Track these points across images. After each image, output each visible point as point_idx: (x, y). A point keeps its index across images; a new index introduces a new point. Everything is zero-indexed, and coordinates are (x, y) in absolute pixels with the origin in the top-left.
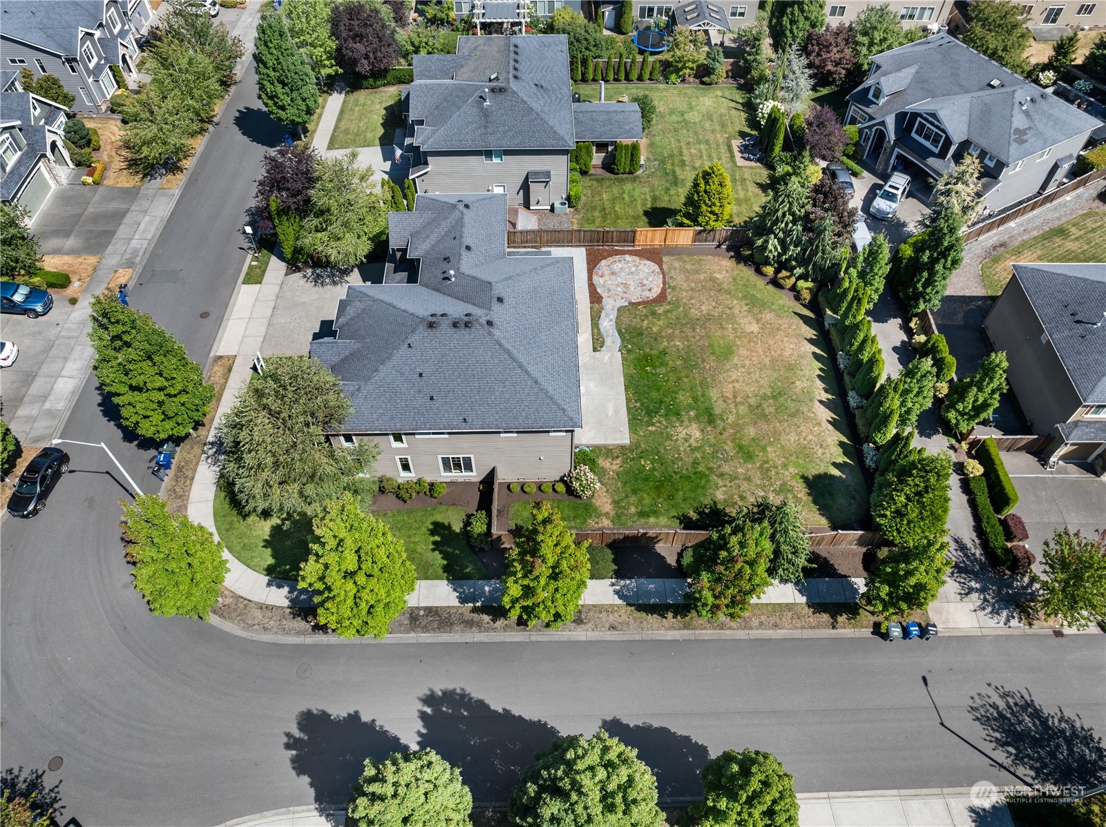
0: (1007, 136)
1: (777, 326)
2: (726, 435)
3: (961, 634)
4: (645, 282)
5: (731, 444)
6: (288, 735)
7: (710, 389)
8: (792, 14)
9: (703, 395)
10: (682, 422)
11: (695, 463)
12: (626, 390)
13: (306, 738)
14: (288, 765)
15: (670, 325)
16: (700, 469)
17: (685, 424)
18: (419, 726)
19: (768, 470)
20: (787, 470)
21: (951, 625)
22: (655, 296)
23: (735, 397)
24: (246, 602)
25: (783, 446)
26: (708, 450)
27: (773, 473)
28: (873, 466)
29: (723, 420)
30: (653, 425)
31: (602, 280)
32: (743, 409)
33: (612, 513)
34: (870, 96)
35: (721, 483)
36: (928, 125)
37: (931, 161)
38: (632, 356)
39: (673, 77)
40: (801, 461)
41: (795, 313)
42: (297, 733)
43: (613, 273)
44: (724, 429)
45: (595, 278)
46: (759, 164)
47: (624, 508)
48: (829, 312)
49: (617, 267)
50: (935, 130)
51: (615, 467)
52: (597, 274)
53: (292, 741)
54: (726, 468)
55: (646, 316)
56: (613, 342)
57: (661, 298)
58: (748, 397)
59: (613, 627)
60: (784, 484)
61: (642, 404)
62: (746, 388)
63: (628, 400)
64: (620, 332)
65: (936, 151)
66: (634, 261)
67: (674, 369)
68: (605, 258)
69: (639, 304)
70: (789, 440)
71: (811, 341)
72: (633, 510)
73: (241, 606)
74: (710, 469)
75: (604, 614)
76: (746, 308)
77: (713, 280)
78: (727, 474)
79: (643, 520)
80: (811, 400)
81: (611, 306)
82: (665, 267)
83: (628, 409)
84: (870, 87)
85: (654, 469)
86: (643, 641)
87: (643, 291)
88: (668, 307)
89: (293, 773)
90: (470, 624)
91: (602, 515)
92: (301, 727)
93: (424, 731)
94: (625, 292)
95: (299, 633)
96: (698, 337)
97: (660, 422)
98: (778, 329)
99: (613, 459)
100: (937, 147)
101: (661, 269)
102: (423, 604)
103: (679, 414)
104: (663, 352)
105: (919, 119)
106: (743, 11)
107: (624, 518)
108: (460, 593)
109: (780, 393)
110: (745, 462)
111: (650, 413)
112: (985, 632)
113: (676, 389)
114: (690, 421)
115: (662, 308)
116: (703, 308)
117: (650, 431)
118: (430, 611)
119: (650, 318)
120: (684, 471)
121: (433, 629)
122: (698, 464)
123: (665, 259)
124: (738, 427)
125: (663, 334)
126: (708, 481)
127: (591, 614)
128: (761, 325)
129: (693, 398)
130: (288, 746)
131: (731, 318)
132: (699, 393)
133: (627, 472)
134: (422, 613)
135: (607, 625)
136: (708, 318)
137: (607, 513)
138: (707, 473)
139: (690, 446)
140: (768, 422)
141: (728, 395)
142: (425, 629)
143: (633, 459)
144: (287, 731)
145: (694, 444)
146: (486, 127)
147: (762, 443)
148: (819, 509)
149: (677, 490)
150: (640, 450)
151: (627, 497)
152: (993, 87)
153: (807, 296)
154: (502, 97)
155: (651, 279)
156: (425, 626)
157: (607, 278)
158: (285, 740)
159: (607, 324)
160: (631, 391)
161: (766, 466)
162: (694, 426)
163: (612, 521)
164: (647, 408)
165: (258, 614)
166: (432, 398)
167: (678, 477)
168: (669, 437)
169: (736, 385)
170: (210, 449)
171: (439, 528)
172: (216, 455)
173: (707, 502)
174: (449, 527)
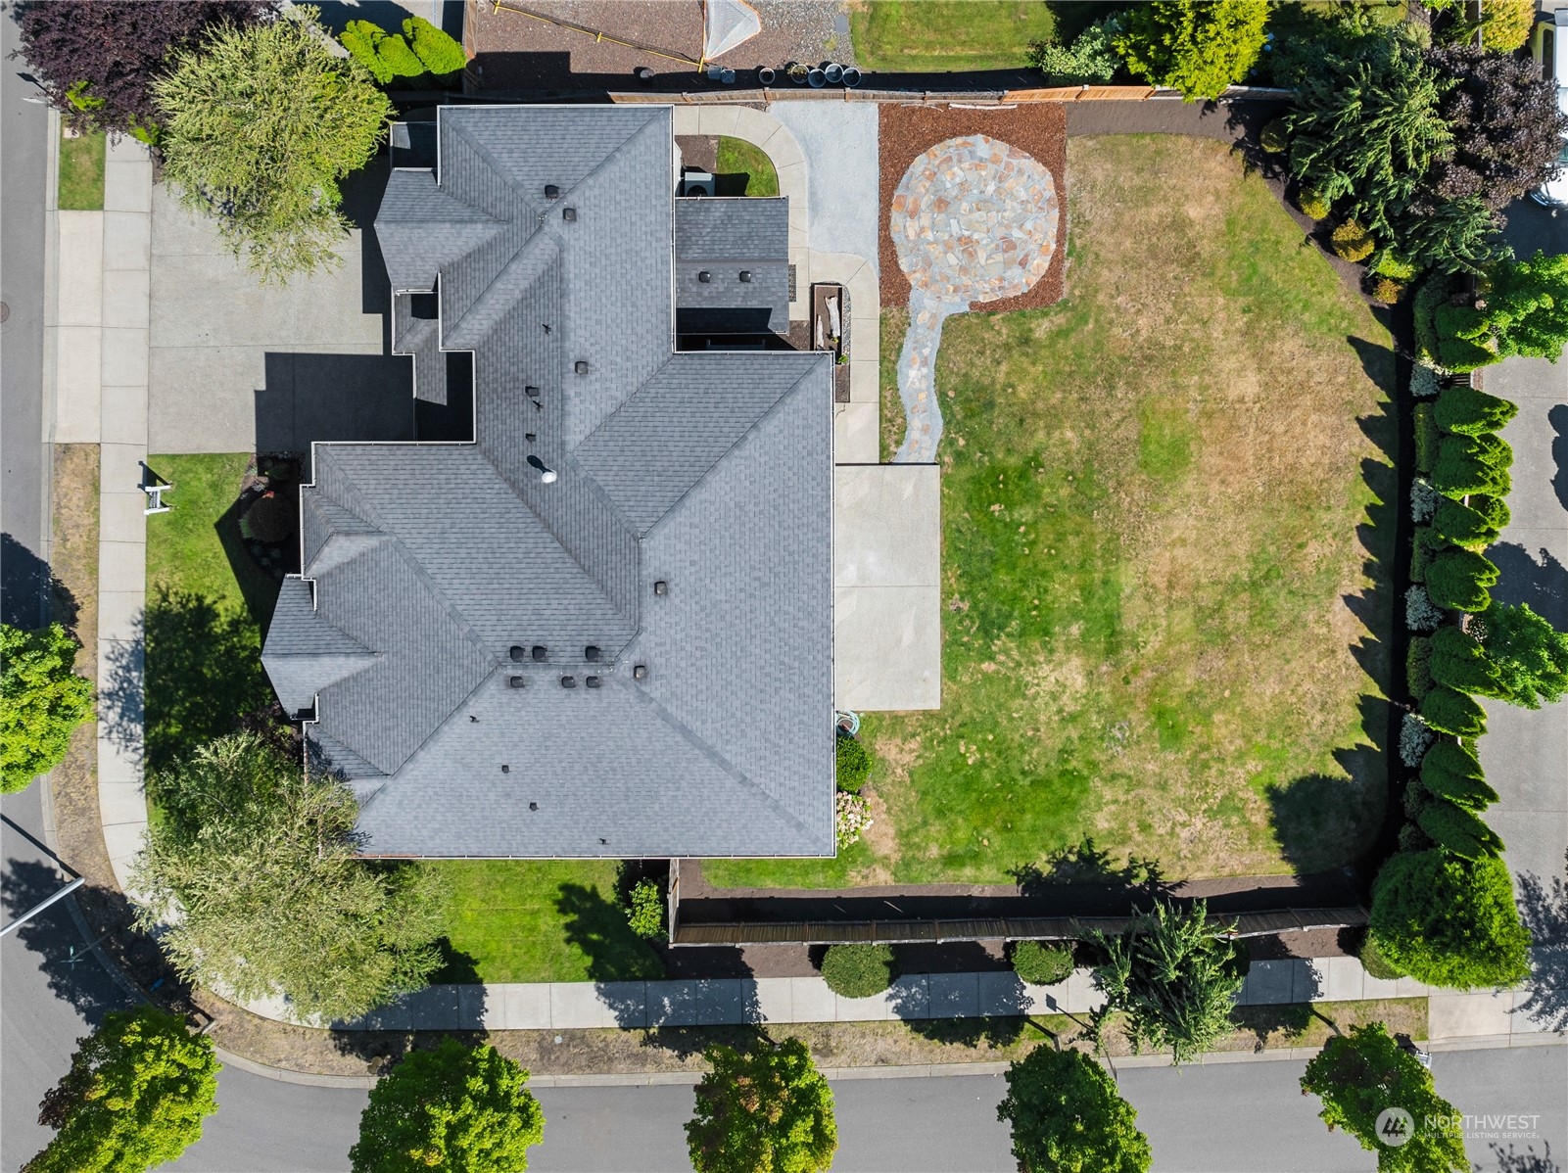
1: (1301, 376)
2: (1137, 683)
3: (1473, 1046)
4: (1016, 234)
5: (1142, 707)
7: (1122, 565)
9: (1105, 582)
10: (1052, 651)
11: (1065, 753)
12: (944, 570)
15: (1060, 379)
16: (1073, 764)
17: (1056, 657)
19: (1206, 765)
20: (1243, 765)
21: (1461, 1032)
22: (1033, 282)
23: (1171, 586)
24: (256, 1021)
25: (1246, 711)
26: (1096, 722)
27: (1213, 772)
28: (1411, 762)
29: (1136, 647)
30: (991, 658)
31: (912, 229)
32: (1183, 620)
33: (895, 857)
35: (1108, 795)
38: (965, 472)
40: (1275, 744)
41: (1351, 339)
43: (941, 204)
44: (1135, 671)
45: (895, 222)
47: (918, 847)
48: (1427, 360)
49: (953, 177)
51: (907, 758)
52: (901, 205)
54: (1125, 763)
55: (1008, 347)
56: (925, 430)
57: (1045, 294)
58: (1198, 586)
59: (882, 1061)
60: (1230, 796)
61: (974, 607)
62: (1199, 563)
63: (947, 594)
64: (942, 397)
66: (995, 160)
67: (1053, 513)
68: (925, 146)
69: (994, 307)
70: (1260, 695)
71: (1368, 426)
72: (934, 851)
73: (250, 1027)
74: (1093, 765)
75: (870, 1039)
76: (1241, 322)
77: (1179, 226)
78: (1122, 776)
79: (950, 873)
80: (1331, 592)
81: (930, 309)
82: (1069, 178)
83: (945, 618)
85: (982, 764)
86: (932, 1078)
87: (1007, 265)
88: (1060, 320)
90: (640, 1060)
91: (875, 861)
94: (964, 270)
96: (1116, 416)
97: (1006, 652)
98: (1303, 387)
99: (904, 740)
101: (1059, 188)
102: (558, 1025)
103: (1046, 632)
104: (1034, 462)
107: (915, 867)
108: (621, 1011)
109: (1266, 577)
110: (1164, 748)
111: (989, 627)
112: (1516, 1042)
113: (1049, 566)
114: (1068, 649)
115: (1045, 324)
116: (1142, 322)
117: (985, 675)
118: (573, 1036)
119: (1015, 353)
120: (1041, 770)
121: (580, 1068)
122: (1071, 753)
123: (1072, 148)
124: (1165, 667)
125: (1040, 405)
126: (1084, 791)
127: (847, 1038)
128: (1264, 377)
129: (1082, 589)
131: (1203, 351)
132: (1097, 576)
133: (932, 770)
134: (558, 1040)
135: (873, 1058)
136: (1152, 356)
137: (886, 857)
138: (1085, 772)
139: (1060, 711)
140: (1228, 652)
141: (1156, 579)
142: (567, 1068)
143: (944, 740)
145: (1071, 708)
147: (1205, 704)
148: (1283, 850)
149: (1023, 811)
150: (959, 719)
151: (925, 823)
153: (1388, 296)
155: (1029, 226)
156: (566, 1064)
157: (925, 221)
159: (917, 378)
160: (954, 571)
161: (1204, 756)
162: (1076, 661)
163: (894, 874)
164: (983, 615)
165: (282, 1043)
166: (533, 806)
167: (1027, 781)
168: (1020, 690)
169: (1179, 552)
170: (109, 708)
171: (574, 898)
172: (125, 723)
173: (1075, 839)
174: (594, 894)
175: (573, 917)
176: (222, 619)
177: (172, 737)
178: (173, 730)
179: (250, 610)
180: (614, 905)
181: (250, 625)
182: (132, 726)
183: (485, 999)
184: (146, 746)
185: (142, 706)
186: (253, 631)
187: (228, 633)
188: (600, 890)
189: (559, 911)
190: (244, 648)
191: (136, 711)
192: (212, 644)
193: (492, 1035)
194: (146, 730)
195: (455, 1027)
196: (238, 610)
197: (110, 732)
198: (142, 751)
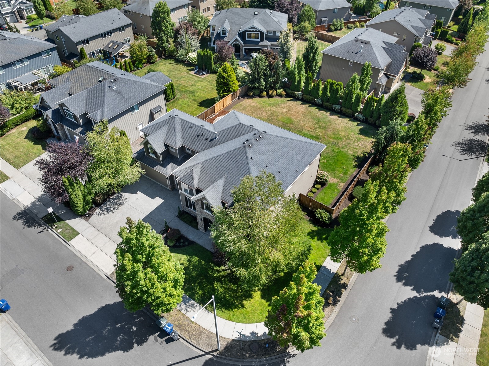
0: (277, 24)
2: (326, 138)
5: (332, 139)
6: (393, 344)
7: (303, 131)
8: (165, 24)
13: (397, 337)
14: (409, 351)
16: (336, 151)
18: (409, 288)
19: (348, 138)
20: (352, 134)
23: (311, 128)
25: (341, 130)
26: (330, 145)
27: (350, 138)
28: (364, 118)
29: (319, 136)
32: (318, 130)
33: (339, 180)
34: (221, 35)
35: (346, 150)
36: (251, 33)
37: (260, 44)
39: (140, 66)
40: (350, 130)
41: (287, 101)
42: (393, 340)
44: (323, 137)
46: (208, 74)
47: (339, 176)
48: (297, 93)
50: (255, 33)
53: (396, 344)
54: (341, 146)
58: (314, 126)
60: (357, 138)
62: (310, 125)
65: (259, 40)
70: (339, 128)
71: (302, 104)
72: (341, 175)
76: (274, 107)
78: (343, 147)
80: (328, 117)
84: (220, 32)
85: (327, 161)
89: (414, 351)
92: (391, 337)
93: (412, 288)
95: (331, 312)
96: (277, 122)
100: (258, 38)
105: (247, 32)
106: (128, 40)
107: (343, 179)
109: (318, 120)
110: (341, 140)
120: (334, 155)
122: (334, 150)
124: (325, 134)
128: (285, 109)
130: (399, 347)
131: (275, 112)
136: (270, 116)
137: (338, 182)
138: (339, 150)
140: (328, 128)
141: (309, 129)
144: (391, 344)
146: (124, 98)
147: (336, 133)
149: (341, 160)
152: (257, 14)
153: (284, 94)
154: (118, 82)
158: (395, 347)
161: (346, 137)
163: (342, 182)
166: (279, 172)
169: (306, 126)
170: (180, 306)
171: (311, 235)
172: (188, 304)
173: (352, 157)
174: (313, 231)
175: (316, 238)
176: (185, 263)
177: (201, 294)
178: (200, 293)
179: (189, 255)
180: (318, 229)
181: (192, 257)
182: (190, 303)
183: (327, 267)
184: (198, 303)
185: (187, 297)
186: (194, 258)
187: (190, 263)
188: (313, 229)
189: (313, 239)
190: (196, 262)
191: (187, 299)
192: (188, 269)
193: (338, 272)
194: (194, 300)
195: (331, 279)
196: (186, 258)
197: (187, 310)
198: (198, 305)
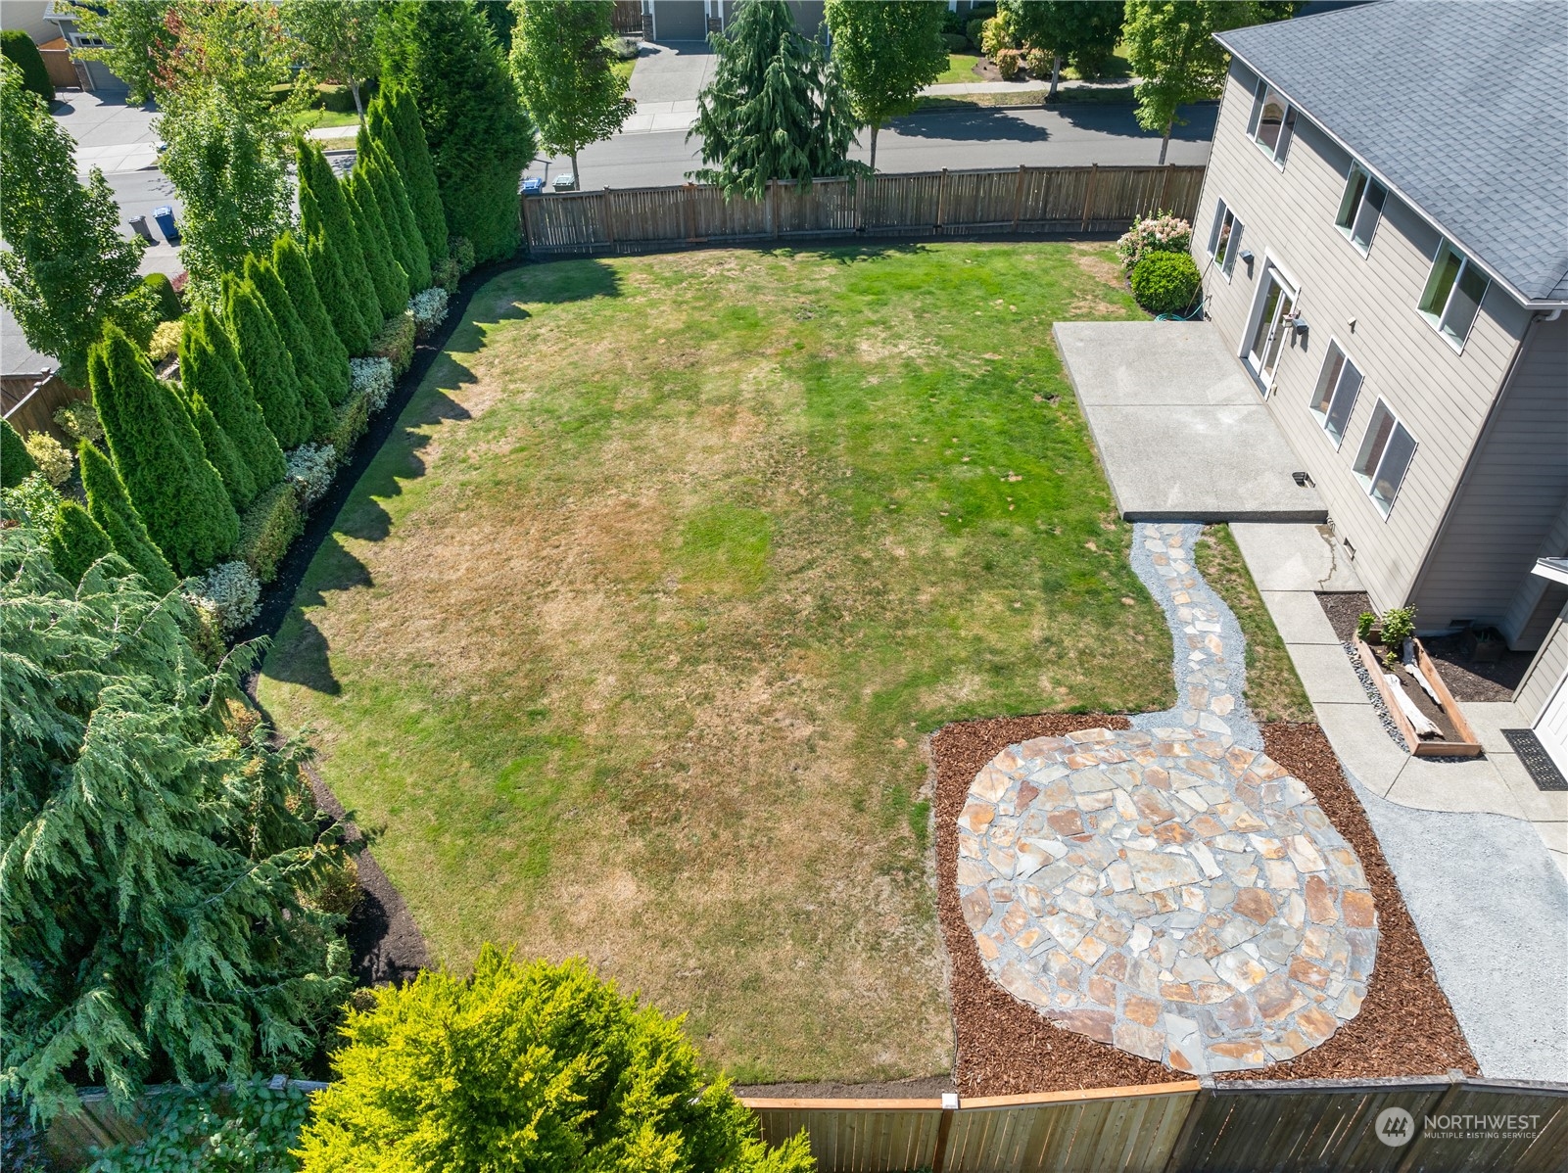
4: (1056, 847)
22: (999, 761)
31: (1306, 856)
38: (1074, 513)
45: (1351, 873)
49: (1245, 967)
55: (1034, 661)
56: (1160, 559)
69: (1080, 716)
77: (661, 866)
87: (1065, 789)
88: (932, 700)
94: (1160, 781)
101: (963, 944)
104: (958, 522)
115: (962, 694)
116: (762, 697)
119: (1016, 653)
123: (938, 1044)
159: (1202, 622)
